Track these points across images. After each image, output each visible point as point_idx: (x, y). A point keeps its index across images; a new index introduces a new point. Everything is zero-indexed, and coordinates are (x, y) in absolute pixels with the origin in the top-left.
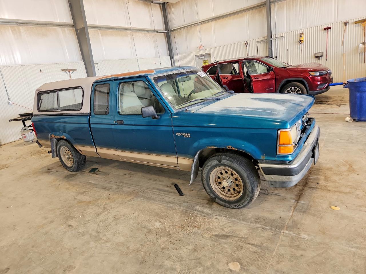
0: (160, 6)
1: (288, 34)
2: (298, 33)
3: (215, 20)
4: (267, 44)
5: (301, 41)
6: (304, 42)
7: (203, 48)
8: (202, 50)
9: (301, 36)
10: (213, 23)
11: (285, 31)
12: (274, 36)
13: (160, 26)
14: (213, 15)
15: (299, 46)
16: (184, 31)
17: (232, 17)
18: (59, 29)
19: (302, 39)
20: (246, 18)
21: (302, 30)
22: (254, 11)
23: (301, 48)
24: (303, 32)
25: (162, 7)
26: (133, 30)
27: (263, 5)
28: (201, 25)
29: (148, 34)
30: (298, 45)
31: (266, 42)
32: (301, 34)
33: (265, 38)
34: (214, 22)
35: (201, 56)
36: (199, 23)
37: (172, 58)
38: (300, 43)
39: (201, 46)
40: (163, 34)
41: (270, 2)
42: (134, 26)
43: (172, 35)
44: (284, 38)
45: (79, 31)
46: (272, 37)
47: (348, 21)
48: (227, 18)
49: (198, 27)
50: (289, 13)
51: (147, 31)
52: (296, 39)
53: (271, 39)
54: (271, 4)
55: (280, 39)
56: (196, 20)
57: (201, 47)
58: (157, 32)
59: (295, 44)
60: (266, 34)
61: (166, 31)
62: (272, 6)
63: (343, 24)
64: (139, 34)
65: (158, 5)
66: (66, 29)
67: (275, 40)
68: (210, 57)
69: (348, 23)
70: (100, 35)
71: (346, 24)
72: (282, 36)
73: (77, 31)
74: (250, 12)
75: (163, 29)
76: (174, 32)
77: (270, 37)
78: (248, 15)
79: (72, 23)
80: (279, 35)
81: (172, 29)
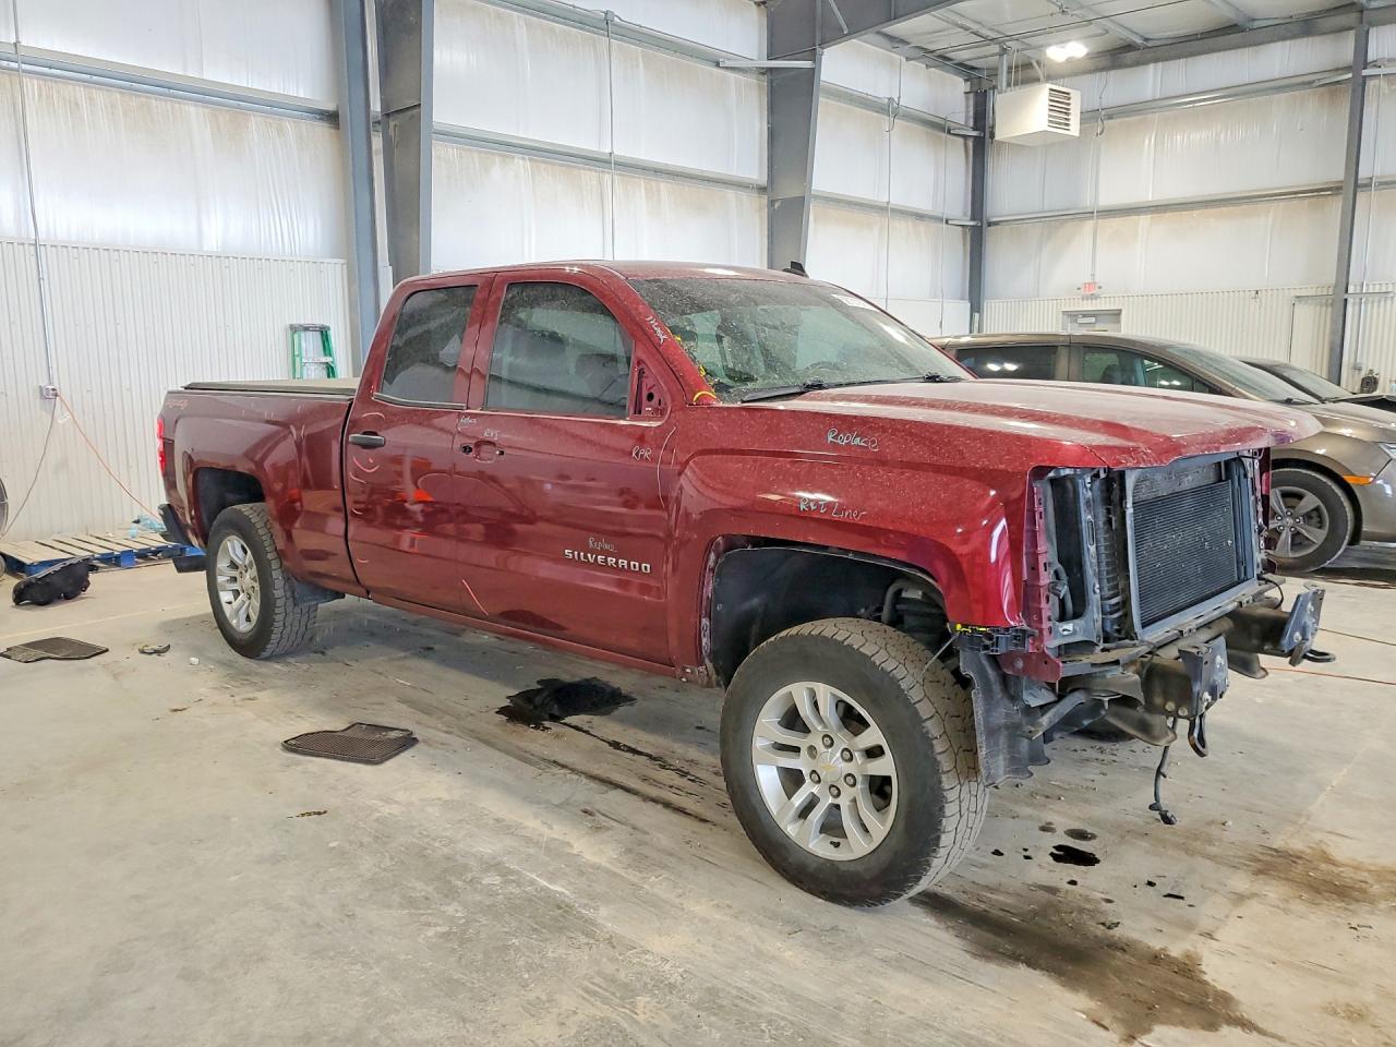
0: (966, 145)
3: (1153, 212)
4: (1330, 309)
7: (1098, 291)
8: (1093, 297)
10: (1144, 220)
12: (1358, 288)
13: (957, 204)
14: (1150, 196)
16: (1032, 230)
18: (731, 194)
20: (1265, 221)
22: (1296, 202)
25: (974, 146)
26: (893, 210)
27: (1330, 189)
28: (1100, 221)
29: (922, 227)
31: (1324, 301)
33: (1326, 290)
34: (1150, 216)
35: (1084, 316)
36: (1098, 212)
37: (976, 307)
39: (1090, 285)
40: (960, 228)
41: (1356, 185)
42: (898, 199)
43: (991, 235)
44: (1389, 302)
45: (777, 205)
46: (1351, 290)
48: (1195, 213)
49: (1089, 225)
51: (920, 216)
53: (1345, 296)
54: (1359, 189)
55: (1377, 299)
56: (1087, 203)
57: (1091, 290)
58: (947, 222)
60: (1332, 280)
61: (972, 223)
62: (1362, 197)
64: (902, 226)
65: (961, 140)
66: (744, 195)
67: (1358, 300)
68: (1119, 322)
72: (1384, 290)
73: (772, 203)
74: (1278, 208)
75: (965, 215)
76: (998, 227)
77: (1344, 289)
78: (1271, 214)
79: (763, 180)
80: (1374, 289)
81: (995, 220)
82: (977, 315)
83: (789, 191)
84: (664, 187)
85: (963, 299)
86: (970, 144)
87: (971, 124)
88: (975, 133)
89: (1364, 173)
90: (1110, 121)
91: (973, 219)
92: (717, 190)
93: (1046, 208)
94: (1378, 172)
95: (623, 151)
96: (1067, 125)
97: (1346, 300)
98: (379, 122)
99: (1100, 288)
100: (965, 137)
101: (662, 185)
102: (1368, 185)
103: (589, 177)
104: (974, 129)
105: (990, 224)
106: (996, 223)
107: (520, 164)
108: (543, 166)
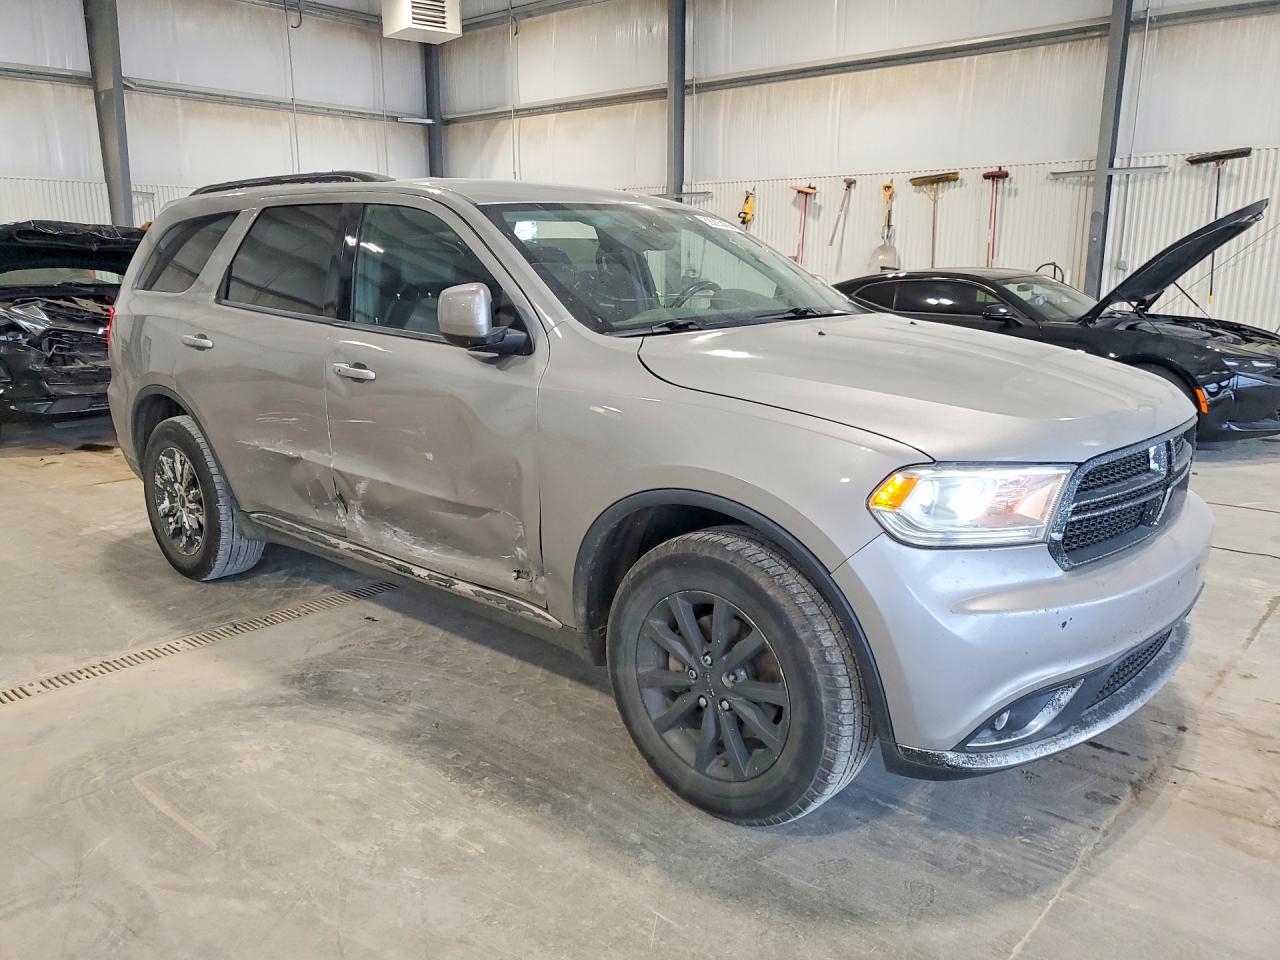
1: (720, 190)
2: (744, 190)
3: (557, 111)
5: (744, 216)
6: (753, 218)
9: (747, 201)
11: (720, 176)
12: (689, 187)
16: (478, 127)
19: (748, 209)
20: (631, 120)
24: (753, 189)
26: (299, 107)
28: (521, 119)
29: (360, 125)
32: (748, 196)
36: (517, 111)
38: (744, 220)
40: (416, 127)
41: (683, 88)
42: (305, 94)
44: (710, 200)
45: (102, 99)
46: (685, 191)
47: (854, 178)
48: (585, 112)
49: (515, 123)
53: (678, 196)
54: (684, 92)
55: (701, 199)
58: (395, 119)
61: (430, 121)
63: (845, 185)
64: (328, 122)
67: (689, 199)
69: (854, 182)
70: (180, 112)
71: (850, 184)
72: (706, 191)
73: (96, 96)
74: (640, 105)
76: (456, 125)
81: (450, 117)
91: (428, 118)
94: (698, 74)
96: (444, 23)
102: (690, 87)
105: (448, 122)
106: (456, 121)
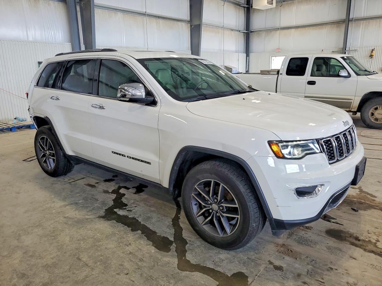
0: (244, 9)
1: (361, 49)
2: (370, 49)
5: (371, 56)
6: (374, 57)
7: (280, 51)
9: (372, 52)
10: (293, 31)
11: (359, 46)
12: (349, 49)
13: (242, 26)
14: (294, 24)
15: (370, 59)
16: (263, 34)
17: (311, 28)
18: (180, 23)
19: (373, 54)
20: (325, 30)
21: (374, 47)
22: (333, 25)
23: (370, 62)
24: (374, 49)
26: (225, 28)
27: (342, 21)
28: (281, 31)
29: (233, 32)
30: (368, 59)
31: (340, 53)
32: (373, 50)
33: (340, 49)
34: (294, 29)
37: (248, 55)
38: (371, 57)
39: (278, 49)
40: (243, 33)
41: (349, 20)
42: (226, 25)
43: (252, 35)
44: (356, 52)
45: (193, 26)
46: (347, 49)
48: (307, 28)
49: (278, 32)
50: (364, 31)
51: (232, 30)
52: (368, 53)
53: (345, 51)
55: (353, 52)
56: (278, 25)
58: (240, 31)
59: (366, 58)
60: (342, 46)
61: (246, 32)
62: (350, 23)
64: (227, 32)
65: (243, 8)
66: (183, 24)
67: (348, 52)
72: (355, 49)
73: (191, 26)
74: (329, 26)
75: (244, 29)
77: (345, 49)
78: (326, 28)
79: (189, 19)
80: (353, 49)
81: (252, 31)
82: (248, 57)
83: (196, 23)
84: (161, 21)
85: (244, 53)
86: (246, 9)
87: (246, 3)
88: (247, 6)
89: (351, 17)
90: (284, 3)
91: (246, 30)
92: (176, 22)
93: (267, 27)
94: (354, 17)
95: (149, 11)
96: (272, 3)
97: (345, 52)
98: (78, 3)
99: (281, 49)
100: (244, 7)
101: (160, 21)
102: (352, 20)
103: (140, 18)
104: (247, 5)
105: (251, 32)
106: (253, 32)
107: (120, 15)
108: (126, 16)
